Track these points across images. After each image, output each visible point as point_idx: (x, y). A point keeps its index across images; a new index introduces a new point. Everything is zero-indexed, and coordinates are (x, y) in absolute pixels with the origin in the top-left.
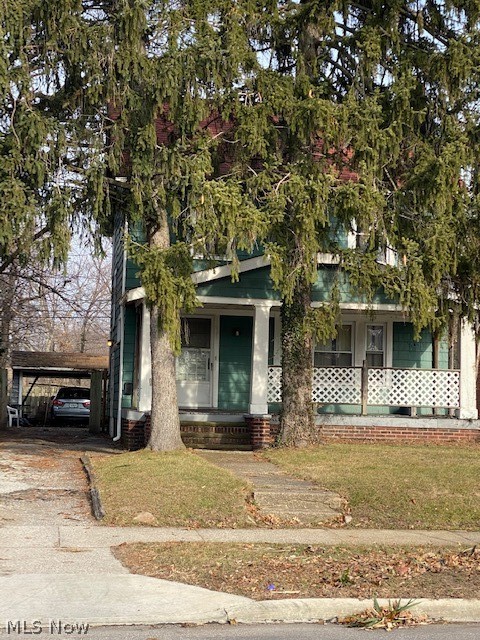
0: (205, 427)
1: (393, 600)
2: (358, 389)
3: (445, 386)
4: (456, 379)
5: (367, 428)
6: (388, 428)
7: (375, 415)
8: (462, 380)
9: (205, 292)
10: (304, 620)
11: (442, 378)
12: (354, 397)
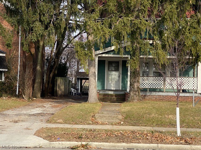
0: (111, 95)
1: (87, 142)
2: (163, 84)
3: (192, 82)
4: (196, 80)
5: (165, 96)
6: (172, 96)
7: (168, 92)
8: (198, 81)
9: (112, 53)
10: (61, 147)
11: (191, 80)
12: (161, 86)
